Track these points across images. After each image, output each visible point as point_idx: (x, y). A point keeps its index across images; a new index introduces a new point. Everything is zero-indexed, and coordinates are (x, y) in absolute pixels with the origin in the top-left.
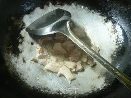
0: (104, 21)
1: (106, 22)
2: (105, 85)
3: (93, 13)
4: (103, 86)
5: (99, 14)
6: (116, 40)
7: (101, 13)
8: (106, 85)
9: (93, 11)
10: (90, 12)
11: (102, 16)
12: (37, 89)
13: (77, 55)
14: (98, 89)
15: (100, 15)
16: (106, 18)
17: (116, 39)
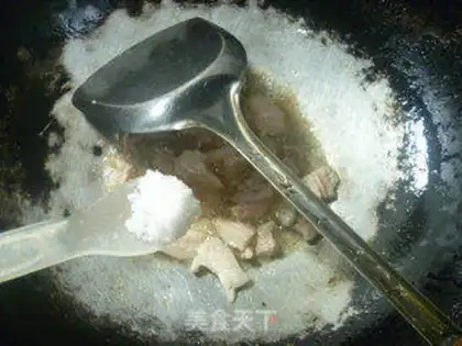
0: (363, 76)
1: (370, 79)
2: (352, 312)
3: (324, 41)
4: (345, 316)
5: (346, 46)
6: (399, 149)
7: (352, 46)
8: (357, 313)
9: (324, 33)
10: (313, 37)
11: (358, 55)
12: (120, 323)
13: (259, 197)
14: (329, 326)
15: (349, 51)
16: (369, 63)
17: (401, 145)
